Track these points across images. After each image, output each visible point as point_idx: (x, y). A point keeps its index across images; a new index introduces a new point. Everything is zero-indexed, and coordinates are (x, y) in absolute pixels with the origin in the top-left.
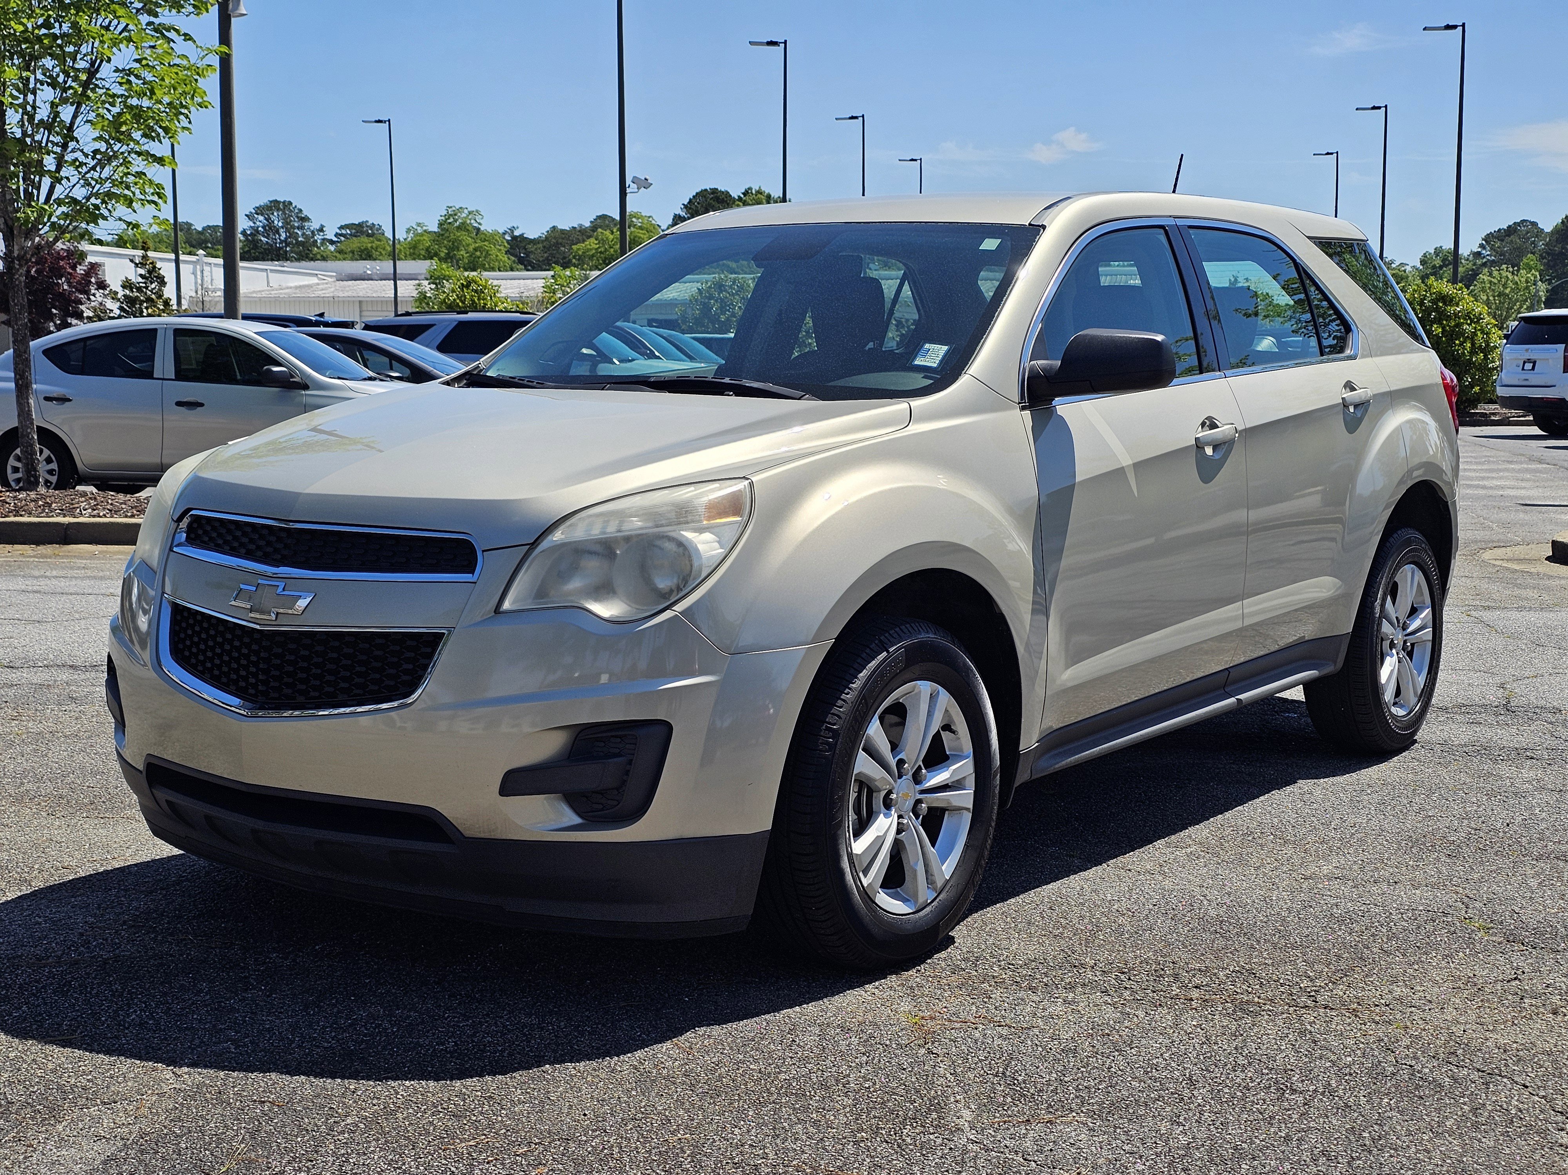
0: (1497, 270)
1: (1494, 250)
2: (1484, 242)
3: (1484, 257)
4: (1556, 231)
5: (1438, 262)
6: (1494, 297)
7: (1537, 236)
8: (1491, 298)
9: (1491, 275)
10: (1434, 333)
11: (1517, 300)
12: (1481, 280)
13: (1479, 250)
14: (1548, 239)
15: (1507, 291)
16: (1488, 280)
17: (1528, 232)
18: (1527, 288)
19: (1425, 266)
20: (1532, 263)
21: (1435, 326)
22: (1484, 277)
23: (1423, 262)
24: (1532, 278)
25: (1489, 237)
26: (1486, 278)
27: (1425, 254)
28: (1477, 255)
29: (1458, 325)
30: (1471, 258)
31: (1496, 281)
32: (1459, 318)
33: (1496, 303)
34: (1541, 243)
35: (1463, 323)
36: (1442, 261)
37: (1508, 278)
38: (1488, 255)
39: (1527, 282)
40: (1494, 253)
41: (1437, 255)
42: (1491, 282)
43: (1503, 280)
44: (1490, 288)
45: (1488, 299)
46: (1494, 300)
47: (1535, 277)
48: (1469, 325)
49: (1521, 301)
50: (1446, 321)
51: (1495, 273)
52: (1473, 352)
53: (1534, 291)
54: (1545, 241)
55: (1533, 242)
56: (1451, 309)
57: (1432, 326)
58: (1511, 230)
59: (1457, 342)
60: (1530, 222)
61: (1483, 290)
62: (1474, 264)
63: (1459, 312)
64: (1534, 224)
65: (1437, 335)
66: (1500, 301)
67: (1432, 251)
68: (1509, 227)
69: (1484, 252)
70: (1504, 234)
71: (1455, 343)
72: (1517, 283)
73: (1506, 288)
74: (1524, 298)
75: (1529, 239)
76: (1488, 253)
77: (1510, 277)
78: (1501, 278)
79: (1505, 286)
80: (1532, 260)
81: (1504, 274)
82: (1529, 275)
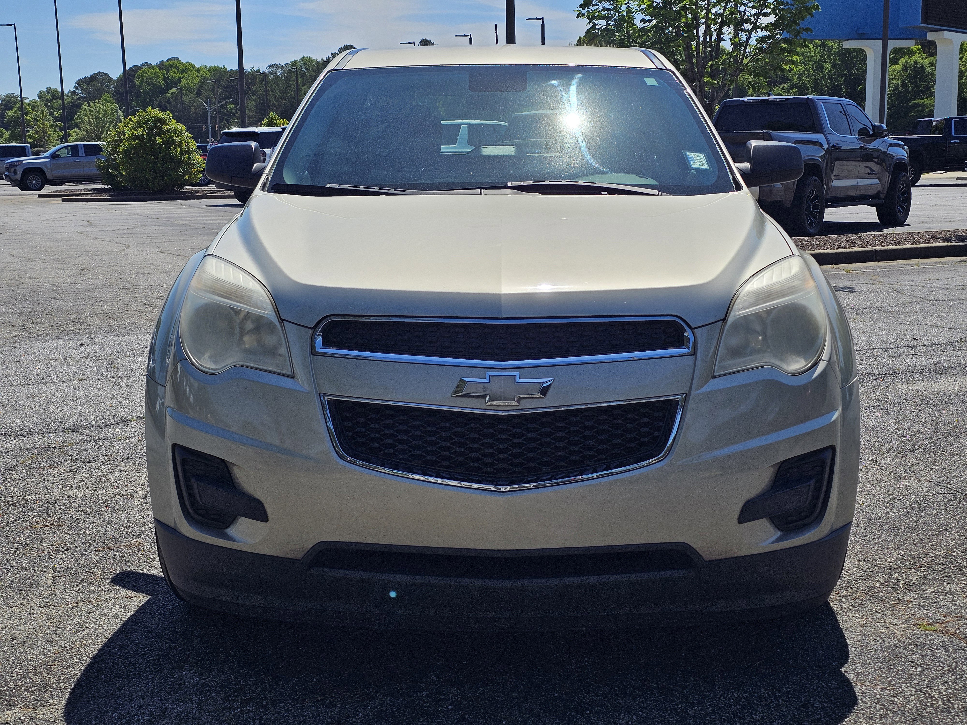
0: (93, 103)
1: (84, 90)
2: (77, 85)
3: (78, 94)
4: (119, 79)
5: (49, 97)
6: (93, 119)
7: (109, 82)
8: (91, 120)
9: (89, 106)
10: (157, 142)
11: (107, 122)
12: (84, 109)
13: (75, 90)
14: (116, 84)
15: (101, 116)
16: (88, 109)
17: (103, 80)
18: (112, 114)
19: (41, 99)
20: (108, 98)
21: (158, 138)
22: (86, 107)
23: (40, 97)
24: (115, 108)
25: (80, 82)
26: (87, 108)
27: (40, 92)
28: (74, 93)
29: (171, 137)
30: (70, 95)
31: (93, 110)
32: (170, 133)
33: (94, 123)
34: (112, 87)
35: (174, 136)
36: (52, 97)
37: (100, 107)
38: (80, 93)
39: (112, 110)
40: (85, 92)
41: (48, 93)
42: (90, 110)
43: (97, 109)
44: (90, 114)
45: (90, 121)
46: (93, 121)
47: (117, 107)
48: (177, 137)
49: (109, 122)
50: (163, 134)
51: (92, 105)
52: (181, 154)
53: (117, 116)
54: (114, 85)
55: (107, 86)
56: (165, 127)
57: (155, 138)
58: (93, 78)
59: (172, 148)
60: (103, 73)
61: (86, 115)
62: (73, 99)
63: (170, 129)
64: (106, 75)
65: (159, 143)
66: (96, 122)
67: (45, 90)
68: (91, 76)
69: (77, 91)
70: (88, 80)
71: (170, 149)
72: (106, 111)
73: (100, 114)
74: (111, 120)
75: (104, 83)
76: (80, 92)
77: (102, 107)
78: (96, 107)
79: (99, 112)
80: (108, 97)
81: (98, 105)
82: (113, 106)
